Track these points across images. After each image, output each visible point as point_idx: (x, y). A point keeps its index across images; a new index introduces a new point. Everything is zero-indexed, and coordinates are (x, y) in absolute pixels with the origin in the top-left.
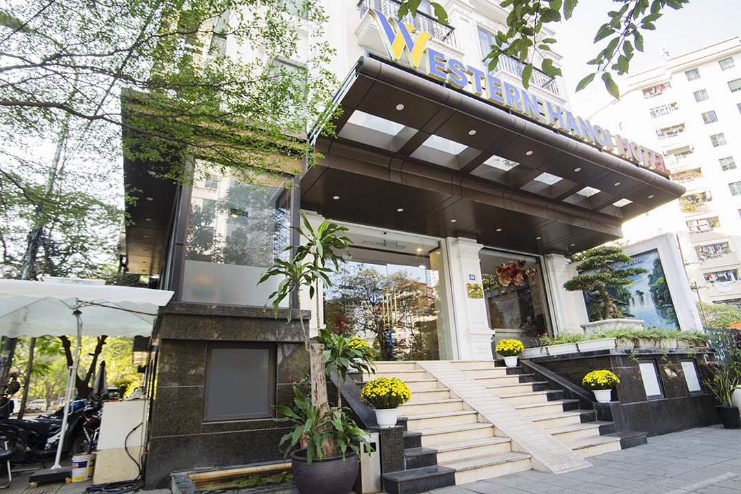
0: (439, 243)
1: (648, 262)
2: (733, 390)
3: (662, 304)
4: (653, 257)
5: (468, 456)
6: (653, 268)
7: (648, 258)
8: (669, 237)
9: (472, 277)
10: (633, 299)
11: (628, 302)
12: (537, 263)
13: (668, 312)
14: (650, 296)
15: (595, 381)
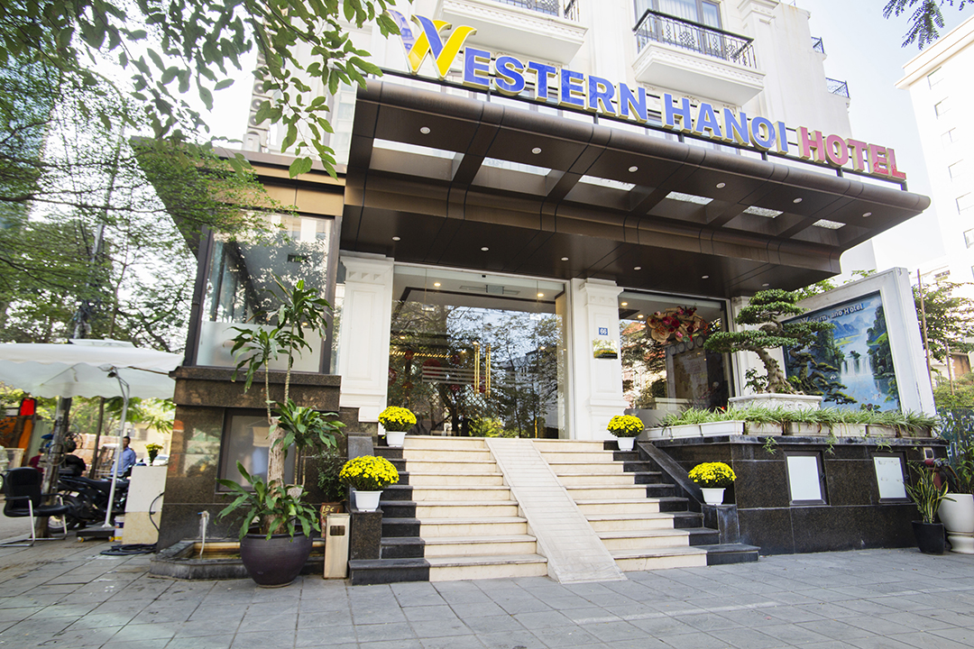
0: (564, 285)
1: (868, 310)
2: (940, 500)
3: (883, 372)
4: (874, 303)
5: (468, 553)
6: (875, 319)
7: (869, 304)
8: (897, 274)
9: (603, 331)
10: (846, 364)
11: (840, 368)
12: (721, 310)
13: (889, 383)
14: (868, 359)
15: (699, 476)
